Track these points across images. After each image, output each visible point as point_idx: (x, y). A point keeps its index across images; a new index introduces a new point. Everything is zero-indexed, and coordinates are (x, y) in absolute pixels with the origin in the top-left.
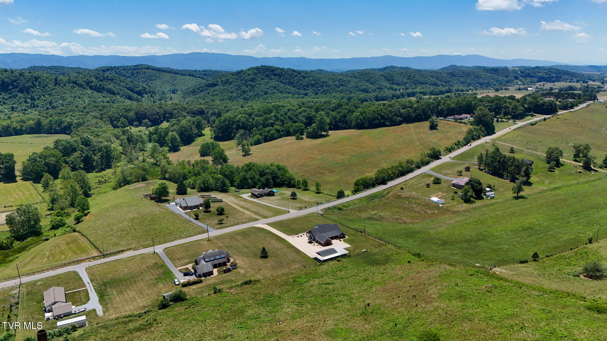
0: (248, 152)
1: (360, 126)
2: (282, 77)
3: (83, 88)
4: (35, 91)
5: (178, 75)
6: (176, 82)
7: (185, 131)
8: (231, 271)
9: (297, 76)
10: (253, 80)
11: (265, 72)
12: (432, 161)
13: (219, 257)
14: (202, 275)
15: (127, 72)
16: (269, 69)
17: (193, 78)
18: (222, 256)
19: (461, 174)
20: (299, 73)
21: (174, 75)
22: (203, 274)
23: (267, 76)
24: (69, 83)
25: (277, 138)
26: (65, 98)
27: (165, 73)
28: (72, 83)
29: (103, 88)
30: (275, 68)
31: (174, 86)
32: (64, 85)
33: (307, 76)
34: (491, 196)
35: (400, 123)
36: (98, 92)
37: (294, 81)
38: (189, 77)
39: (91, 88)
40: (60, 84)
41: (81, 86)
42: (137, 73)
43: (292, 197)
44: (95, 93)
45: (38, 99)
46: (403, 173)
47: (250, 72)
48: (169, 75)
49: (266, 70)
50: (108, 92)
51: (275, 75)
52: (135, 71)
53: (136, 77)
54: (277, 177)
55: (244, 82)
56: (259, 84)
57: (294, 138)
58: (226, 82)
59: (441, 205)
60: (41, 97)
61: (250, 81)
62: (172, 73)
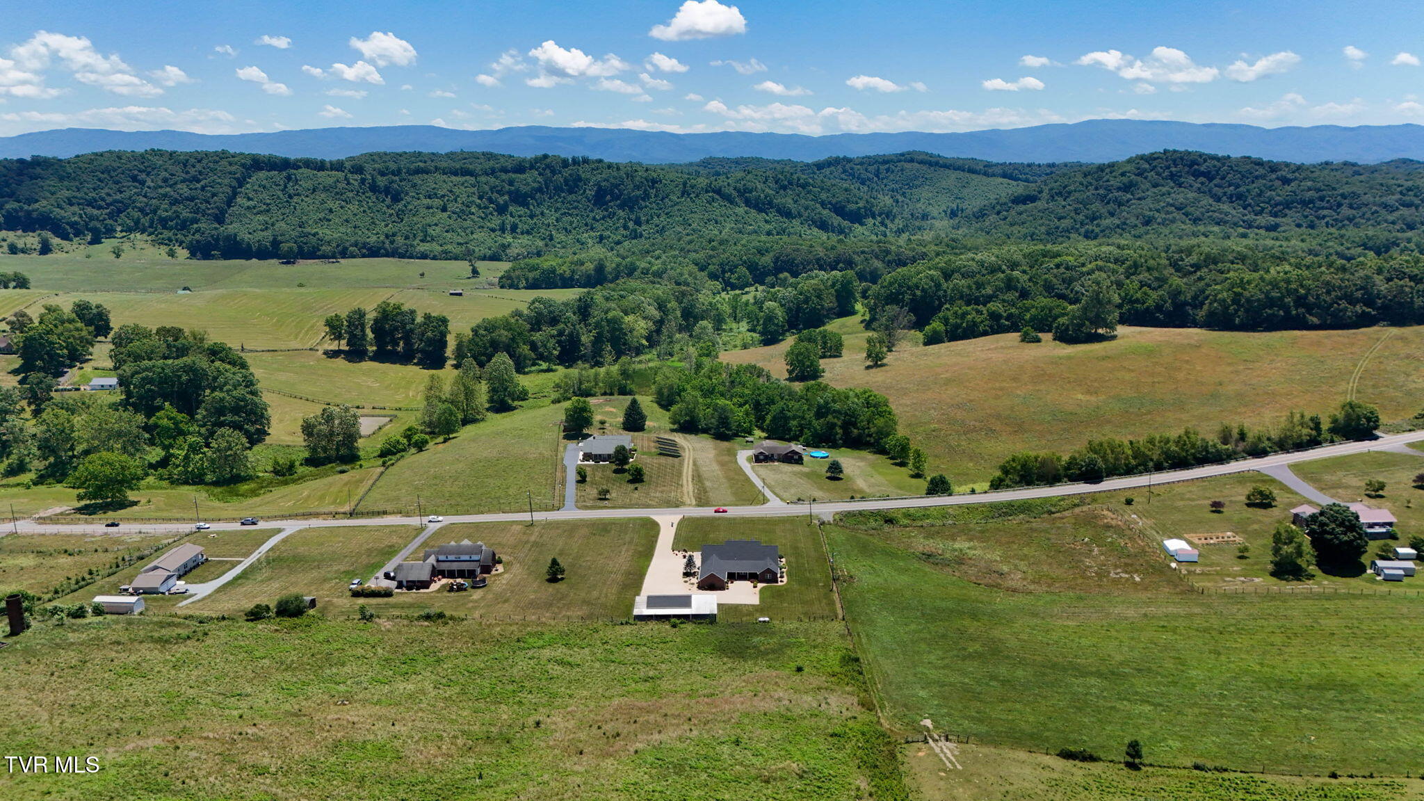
0: (881, 359)
1: (1221, 321)
2: (1217, 181)
3: (731, 203)
4: (646, 207)
5: (974, 176)
6: (966, 191)
7: (806, 301)
8: (465, 590)
9: (1263, 177)
10: (1127, 188)
11: (1168, 167)
12: (1332, 442)
13: (467, 558)
14: (405, 583)
15: (866, 170)
16: (1182, 159)
17: (1010, 181)
18: (475, 557)
19: (1381, 493)
20: (1273, 167)
21: (967, 175)
22: (408, 582)
23: (1172, 176)
24: (707, 192)
26: (690, 221)
27: (947, 171)
28: (714, 191)
29: (770, 203)
30: (1201, 155)
31: (958, 201)
32: (697, 196)
33: (1296, 179)
34: (1387, 571)
36: (760, 210)
37: (1248, 191)
38: (1001, 180)
39: (748, 203)
40: (689, 195)
41: (729, 199)
42: (888, 170)
43: (829, 474)
44: (753, 212)
45: (647, 222)
47: (1128, 168)
48: (954, 175)
49: (1174, 161)
50: (779, 211)
51: (1197, 174)
52: (882, 168)
53: (883, 179)
55: (1102, 192)
56: (1139, 199)
58: (1060, 194)
59: (1174, 565)
60: (652, 218)
61: (1119, 189)
62: (963, 171)
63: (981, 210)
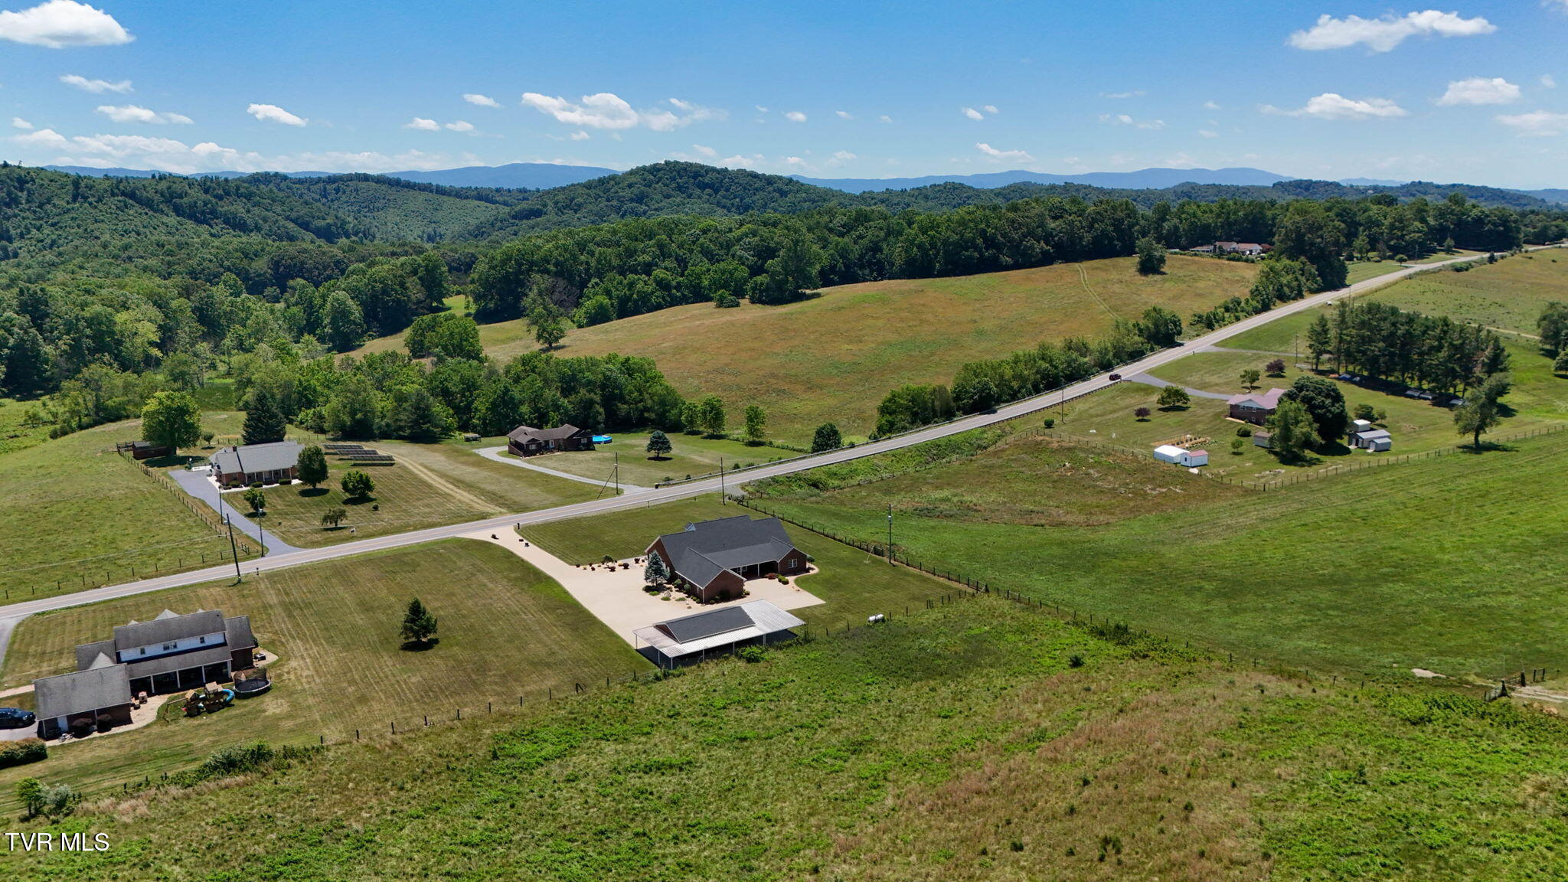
0: (557, 340)
1: (918, 268)
2: (722, 192)
3: (156, 211)
4: (15, 216)
5: (445, 198)
6: (440, 214)
7: (385, 292)
8: (228, 704)
9: (762, 189)
10: (640, 199)
11: (673, 179)
12: (1152, 350)
13: (195, 643)
14: (63, 723)
15: (309, 189)
16: (685, 169)
17: (488, 204)
18: (212, 639)
19: (1255, 384)
20: (770, 180)
21: (437, 196)
23: (679, 188)
24: (113, 195)
25: (658, 307)
26: (97, 234)
27: (412, 192)
28: (123, 194)
29: (213, 212)
30: (702, 167)
31: (433, 225)
32: (100, 200)
33: (791, 190)
34: (1379, 441)
35: (1046, 260)
36: (199, 222)
37: (753, 202)
38: (477, 203)
39: (178, 211)
40: (85, 198)
41: (148, 204)
42: (337, 190)
43: (653, 454)
44: (190, 224)
45: (22, 236)
46: (1052, 382)
47: (633, 179)
48: (422, 196)
49: (679, 172)
50: (227, 222)
51: (703, 186)
52: (330, 187)
53: (332, 201)
54: (622, 399)
55: (615, 203)
56: (656, 210)
57: (712, 304)
58: (567, 207)
59: (1195, 471)
60: (29, 232)
61: (632, 200)
62: (431, 191)
63: (478, 227)
